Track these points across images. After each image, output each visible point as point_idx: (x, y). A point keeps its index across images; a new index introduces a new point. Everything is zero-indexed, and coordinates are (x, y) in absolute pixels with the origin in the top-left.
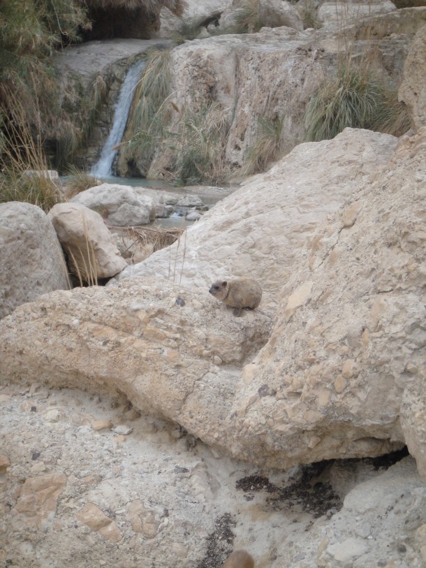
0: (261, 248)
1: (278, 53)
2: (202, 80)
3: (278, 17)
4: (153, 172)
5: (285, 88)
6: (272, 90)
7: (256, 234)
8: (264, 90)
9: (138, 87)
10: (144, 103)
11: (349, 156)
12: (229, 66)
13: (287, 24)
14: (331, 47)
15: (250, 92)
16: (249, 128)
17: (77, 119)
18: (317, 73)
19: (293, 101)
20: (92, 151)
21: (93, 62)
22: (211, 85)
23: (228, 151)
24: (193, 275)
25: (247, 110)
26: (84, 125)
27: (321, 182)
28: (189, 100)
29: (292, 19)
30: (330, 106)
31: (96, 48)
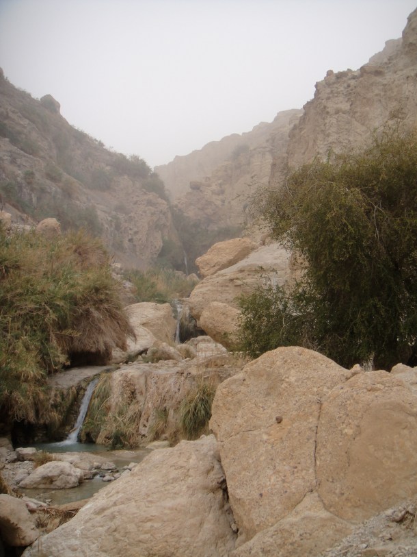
0: (119, 532)
1: (167, 374)
2: (128, 388)
3: (168, 355)
4: (100, 440)
5: (170, 394)
6: (163, 394)
7: (117, 522)
8: (159, 394)
9: (94, 392)
10: (96, 401)
11: (181, 463)
12: (142, 381)
13: (173, 359)
14: (194, 371)
15: (152, 396)
16: (151, 416)
17: (60, 411)
18: (187, 385)
19: (174, 401)
20: (68, 428)
21: (71, 380)
22: (133, 391)
23: (140, 427)
24: (76, 550)
25: (150, 405)
26: (64, 414)
27: (163, 481)
28: (120, 399)
29: (176, 356)
30: (193, 404)
31: (75, 372)
